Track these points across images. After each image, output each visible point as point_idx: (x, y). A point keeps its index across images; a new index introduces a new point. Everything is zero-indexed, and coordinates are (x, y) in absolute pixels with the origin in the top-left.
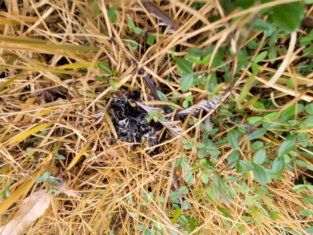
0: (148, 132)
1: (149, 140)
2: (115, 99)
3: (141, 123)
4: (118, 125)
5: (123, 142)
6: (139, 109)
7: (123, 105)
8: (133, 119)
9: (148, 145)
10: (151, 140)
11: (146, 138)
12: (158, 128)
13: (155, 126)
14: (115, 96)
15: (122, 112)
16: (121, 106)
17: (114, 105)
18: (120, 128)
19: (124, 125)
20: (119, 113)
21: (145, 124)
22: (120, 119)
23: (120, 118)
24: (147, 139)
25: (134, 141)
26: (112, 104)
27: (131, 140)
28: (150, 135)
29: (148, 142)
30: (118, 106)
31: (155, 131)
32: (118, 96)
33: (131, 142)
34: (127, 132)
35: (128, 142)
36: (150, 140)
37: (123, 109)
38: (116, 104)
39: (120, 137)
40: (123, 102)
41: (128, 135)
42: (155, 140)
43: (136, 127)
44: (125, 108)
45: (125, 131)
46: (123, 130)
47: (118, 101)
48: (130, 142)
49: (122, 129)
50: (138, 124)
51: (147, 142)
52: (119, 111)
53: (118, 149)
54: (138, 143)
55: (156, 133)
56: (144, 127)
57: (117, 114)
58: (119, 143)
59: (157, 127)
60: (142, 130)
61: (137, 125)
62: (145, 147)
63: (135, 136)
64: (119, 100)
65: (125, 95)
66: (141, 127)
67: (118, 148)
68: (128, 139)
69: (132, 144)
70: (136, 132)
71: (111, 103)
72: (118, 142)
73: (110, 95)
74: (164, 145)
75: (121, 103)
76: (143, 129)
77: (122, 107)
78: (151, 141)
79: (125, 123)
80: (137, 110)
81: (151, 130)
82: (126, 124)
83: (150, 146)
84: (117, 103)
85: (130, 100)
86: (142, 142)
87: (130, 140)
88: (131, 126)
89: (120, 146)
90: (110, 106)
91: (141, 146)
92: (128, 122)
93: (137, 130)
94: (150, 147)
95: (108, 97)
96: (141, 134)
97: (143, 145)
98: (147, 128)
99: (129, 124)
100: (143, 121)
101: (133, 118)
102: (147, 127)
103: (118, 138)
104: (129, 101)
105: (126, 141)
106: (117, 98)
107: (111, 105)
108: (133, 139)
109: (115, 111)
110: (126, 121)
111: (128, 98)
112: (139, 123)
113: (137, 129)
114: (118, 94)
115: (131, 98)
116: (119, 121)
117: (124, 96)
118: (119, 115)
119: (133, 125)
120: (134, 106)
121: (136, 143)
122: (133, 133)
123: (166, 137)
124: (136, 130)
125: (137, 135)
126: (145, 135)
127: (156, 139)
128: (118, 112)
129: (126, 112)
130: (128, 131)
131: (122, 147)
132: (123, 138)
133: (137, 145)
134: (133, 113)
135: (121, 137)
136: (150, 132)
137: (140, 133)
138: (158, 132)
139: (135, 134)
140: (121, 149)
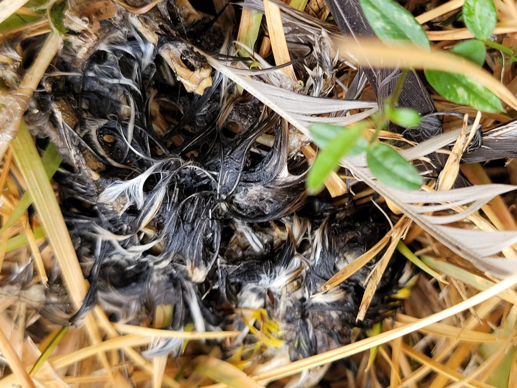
0: (287, 262)
1: (288, 310)
2: (75, 41)
3: (240, 199)
4: (91, 212)
5: (121, 326)
6: (227, 112)
7: (125, 81)
8: (193, 174)
9: (281, 344)
10: (303, 309)
11: (270, 300)
12: (350, 236)
13: (332, 219)
14: (79, 24)
15: (125, 126)
16: (113, 88)
17: (68, 82)
18: (104, 235)
19: (133, 211)
20: (101, 131)
21: (268, 210)
22: (110, 174)
23: (109, 167)
24: (281, 308)
25: (188, 319)
26: (58, 74)
27: (168, 310)
28: (300, 281)
29: (282, 325)
30: (97, 86)
31: (330, 252)
32: (97, 26)
33: (171, 324)
34: (150, 259)
35: (151, 325)
36: (297, 314)
37: (129, 109)
38: (85, 78)
39: (100, 294)
40: (126, 64)
41: (155, 278)
42: (334, 315)
43: (207, 227)
44: (141, 102)
45: (135, 252)
46: (124, 245)
47: (98, 57)
48: (165, 328)
49: (115, 239)
50: (224, 206)
51: (280, 328)
52: (103, 122)
53: (80, 373)
54: (217, 334)
55: (341, 266)
56: (259, 228)
57: (87, 138)
58: (91, 332)
59: (344, 230)
60: (246, 247)
61: (216, 212)
62: (265, 359)
63: (201, 288)
64: (103, 47)
65: (145, 19)
66: (241, 227)
67: (81, 363)
68: (148, 307)
69: (180, 337)
70: (206, 258)
71: (49, 69)
72: (86, 322)
73: (48, 20)
74: (389, 347)
75: (116, 71)
76: (256, 242)
77: (119, 96)
78: (304, 316)
79: (140, 200)
80: (215, 114)
81: (303, 246)
82: (148, 205)
83: (297, 355)
84: (89, 68)
85: (172, 53)
86: (241, 327)
87: (162, 312)
88: (181, 220)
89: (97, 349)
90: (48, 87)
91: (238, 353)
92: (160, 195)
93: (217, 246)
94: (294, 360)
95: (31, 31)
96: (239, 274)
97: (248, 348)
98: (278, 234)
99: (164, 203)
100: (255, 190)
101: (190, 166)
102: (281, 225)
103: (91, 300)
104: (165, 54)
105: (138, 322)
106: (92, 40)
107: (54, 82)
108: (187, 306)
109: (79, 124)
110: (150, 186)
111: (165, 38)
112: (230, 200)
113: (217, 240)
114: (98, 13)
115: (181, 36)
116: (100, 189)
117: (135, 21)
118: (104, 144)
119: (191, 212)
120: (200, 92)
121: (201, 332)
122: (188, 267)
123: (402, 294)
124: (208, 246)
125: (212, 276)
126: (265, 282)
127: (335, 305)
128: (93, 128)
129: (149, 129)
130: (153, 252)
131: (108, 354)
132: (115, 295)
133: (210, 343)
134: (189, 136)
135: (104, 290)
136: (296, 261)
137: (233, 268)
138: (349, 258)
139: (200, 275)
140: (106, 372)
